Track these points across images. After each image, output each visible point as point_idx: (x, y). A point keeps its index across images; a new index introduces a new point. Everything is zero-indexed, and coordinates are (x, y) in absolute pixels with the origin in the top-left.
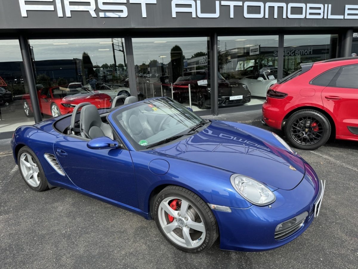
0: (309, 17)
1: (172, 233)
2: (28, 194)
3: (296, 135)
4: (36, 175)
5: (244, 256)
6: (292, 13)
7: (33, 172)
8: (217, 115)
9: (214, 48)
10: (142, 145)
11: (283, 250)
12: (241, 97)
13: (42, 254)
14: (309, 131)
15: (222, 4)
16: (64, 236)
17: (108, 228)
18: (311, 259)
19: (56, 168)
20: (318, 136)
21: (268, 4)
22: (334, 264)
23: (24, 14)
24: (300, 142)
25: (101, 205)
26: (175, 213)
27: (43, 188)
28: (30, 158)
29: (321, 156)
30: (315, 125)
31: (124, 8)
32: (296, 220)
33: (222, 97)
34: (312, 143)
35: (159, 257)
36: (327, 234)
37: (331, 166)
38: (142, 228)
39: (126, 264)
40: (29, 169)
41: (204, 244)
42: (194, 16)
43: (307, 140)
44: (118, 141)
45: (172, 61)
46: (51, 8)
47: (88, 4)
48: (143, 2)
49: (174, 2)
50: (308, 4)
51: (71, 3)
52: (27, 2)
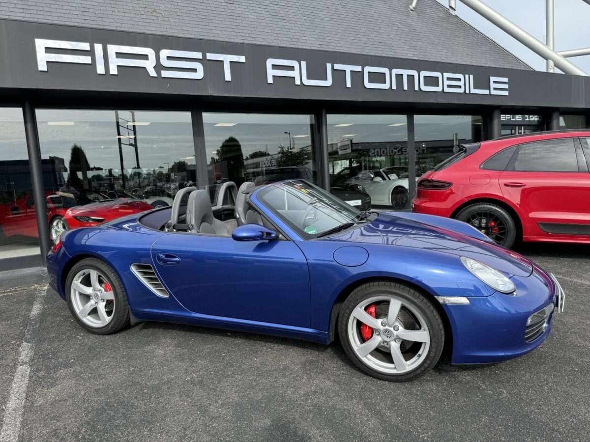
0: (447, 90)
1: (369, 356)
4: (102, 306)
6: (425, 85)
7: (96, 303)
9: (322, 129)
10: (310, 233)
12: (359, 202)
13: (171, 408)
15: (335, 68)
16: (192, 383)
17: (258, 368)
19: (150, 287)
21: (395, 71)
23: (42, 66)
30: (493, 224)
31: (199, 66)
32: (545, 312)
38: (310, 362)
39: (316, 404)
41: (427, 361)
42: (298, 82)
46: (87, 60)
47: (145, 57)
48: (227, 59)
49: (270, 62)
50: (444, 74)
51: (119, 55)
52: (48, 50)
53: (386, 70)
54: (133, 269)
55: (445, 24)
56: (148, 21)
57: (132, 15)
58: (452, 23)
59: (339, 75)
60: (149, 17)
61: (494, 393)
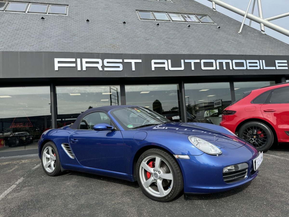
0: (249, 68)
1: (150, 188)
4: (53, 163)
6: (236, 66)
7: (51, 162)
9: (182, 90)
10: (129, 127)
13: (54, 204)
14: (257, 138)
15: (185, 62)
16: (70, 195)
17: (103, 192)
18: (256, 203)
19: (69, 154)
20: (264, 141)
21: (218, 61)
23: (56, 69)
26: (151, 170)
28: (50, 150)
29: (269, 156)
31: (121, 65)
32: (238, 168)
34: (261, 147)
36: (270, 192)
37: (276, 160)
39: (115, 208)
40: (48, 159)
41: (173, 190)
42: (167, 69)
43: (256, 145)
46: (74, 65)
47: (98, 63)
48: (133, 61)
49: (153, 61)
50: (247, 60)
51: (87, 62)
52: (59, 62)
53: (213, 61)
54: (63, 146)
55: (258, 39)
56: (111, 50)
57: (104, 48)
58: (263, 38)
59: (188, 65)
60: (111, 49)
61: (207, 210)
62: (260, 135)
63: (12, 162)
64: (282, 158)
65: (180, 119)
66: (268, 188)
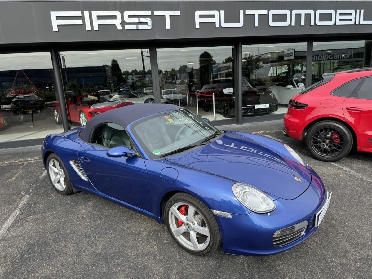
0: (338, 23)
1: (181, 236)
2: (55, 198)
3: (317, 146)
4: (62, 180)
5: (247, 261)
6: (320, 20)
7: (60, 177)
8: (242, 124)
10: (156, 154)
11: (285, 257)
12: (267, 106)
13: (65, 250)
14: (330, 143)
15: (246, 14)
16: (85, 235)
17: (125, 230)
18: (311, 266)
19: (80, 174)
20: (339, 148)
21: (295, 12)
22: (333, 272)
23: (55, 29)
24: (321, 153)
25: (120, 209)
26: (183, 218)
27: (69, 192)
28: (57, 164)
29: (341, 168)
30: (336, 136)
31: (149, 21)
32: (295, 228)
33: (248, 106)
34: (334, 155)
35: (168, 258)
36: (332, 244)
37: (350, 179)
38: (155, 231)
39: (138, 262)
40: (56, 174)
41: (209, 248)
42: (217, 26)
43: (328, 151)
44: (134, 150)
45: (201, 67)
46: (80, 22)
47: (114, 17)
48: (167, 14)
49: (198, 13)
50: (337, 10)
51: (99, 17)
52: (58, 18)
53: (287, 12)
54: (71, 163)
59: (249, 19)
61: (249, 275)
62: (335, 139)
63: (15, 161)
64: (358, 175)
65: (234, 93)
66: (330, 237)
